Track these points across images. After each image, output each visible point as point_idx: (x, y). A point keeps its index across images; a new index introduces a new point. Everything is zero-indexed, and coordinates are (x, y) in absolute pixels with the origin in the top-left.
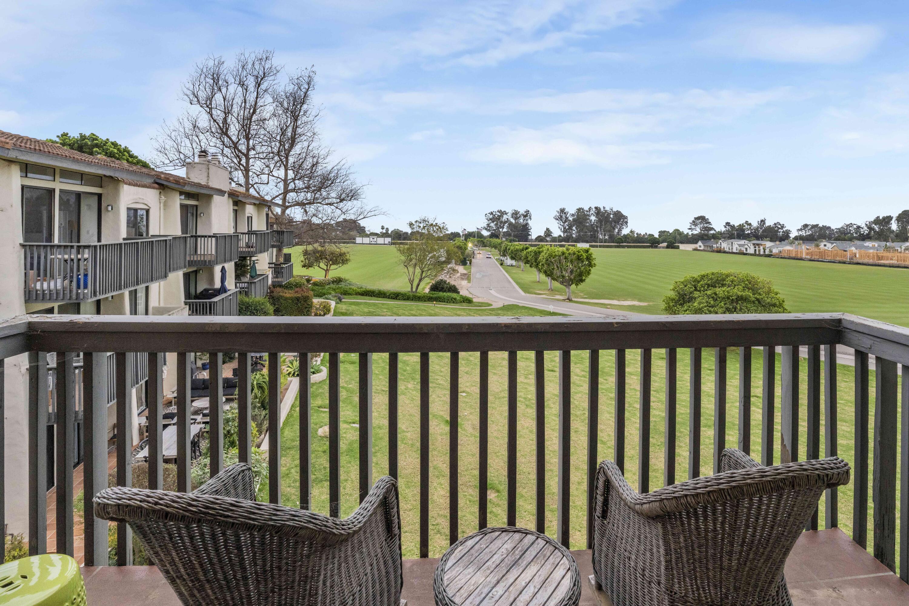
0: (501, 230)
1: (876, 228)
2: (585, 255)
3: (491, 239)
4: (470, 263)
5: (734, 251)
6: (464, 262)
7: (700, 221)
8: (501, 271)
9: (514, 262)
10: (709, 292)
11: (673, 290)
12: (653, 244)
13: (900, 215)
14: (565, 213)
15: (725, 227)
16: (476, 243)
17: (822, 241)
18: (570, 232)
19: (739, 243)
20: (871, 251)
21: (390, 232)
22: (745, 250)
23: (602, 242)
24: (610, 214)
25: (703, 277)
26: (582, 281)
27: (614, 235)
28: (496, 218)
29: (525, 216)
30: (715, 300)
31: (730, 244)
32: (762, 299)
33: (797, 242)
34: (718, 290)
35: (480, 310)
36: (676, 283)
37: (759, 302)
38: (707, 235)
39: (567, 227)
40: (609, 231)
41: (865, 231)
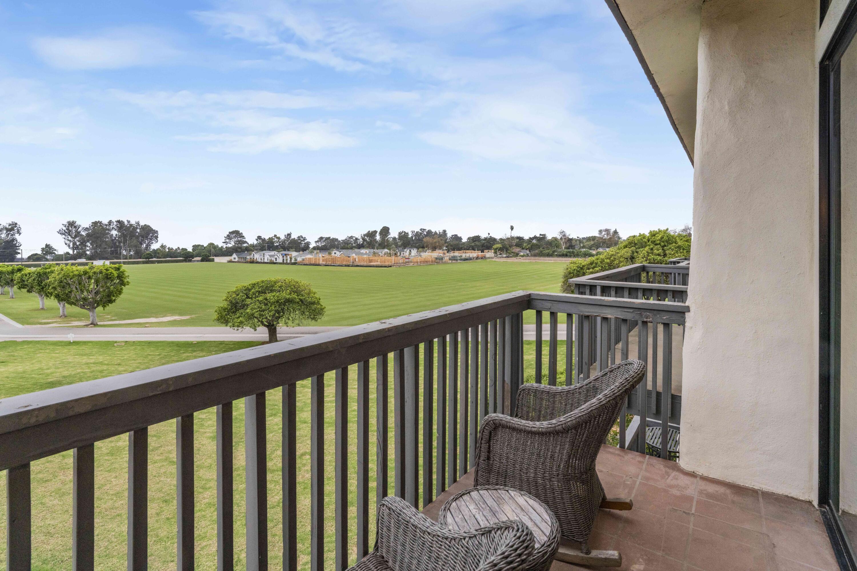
1: (367, 239)
2: (115, 273)
5: (266, 261)
7: (234, 235)
10: (260, 299)
11: (226, 300)
12: (186, 258)
13: (381, 230)
14: (75, 227)
15: (257, 240)
17: (333, 250)
18: (82, 249)
19: (270, 254)
20: (365, 256)
22: (274, 259)
23: (126, 259)
24: (137, 228)
25: (253, 285)
26: (111, 301)
27: (141, 250)
29: (13, 230)
30: (266, 305)
31: (262, 255)
32: (305, 299)
33: (315, 252)
34: (268, 296)
38: (240, 248)
39: (78, 243)
40: (136, 246)
41: (361, 241)
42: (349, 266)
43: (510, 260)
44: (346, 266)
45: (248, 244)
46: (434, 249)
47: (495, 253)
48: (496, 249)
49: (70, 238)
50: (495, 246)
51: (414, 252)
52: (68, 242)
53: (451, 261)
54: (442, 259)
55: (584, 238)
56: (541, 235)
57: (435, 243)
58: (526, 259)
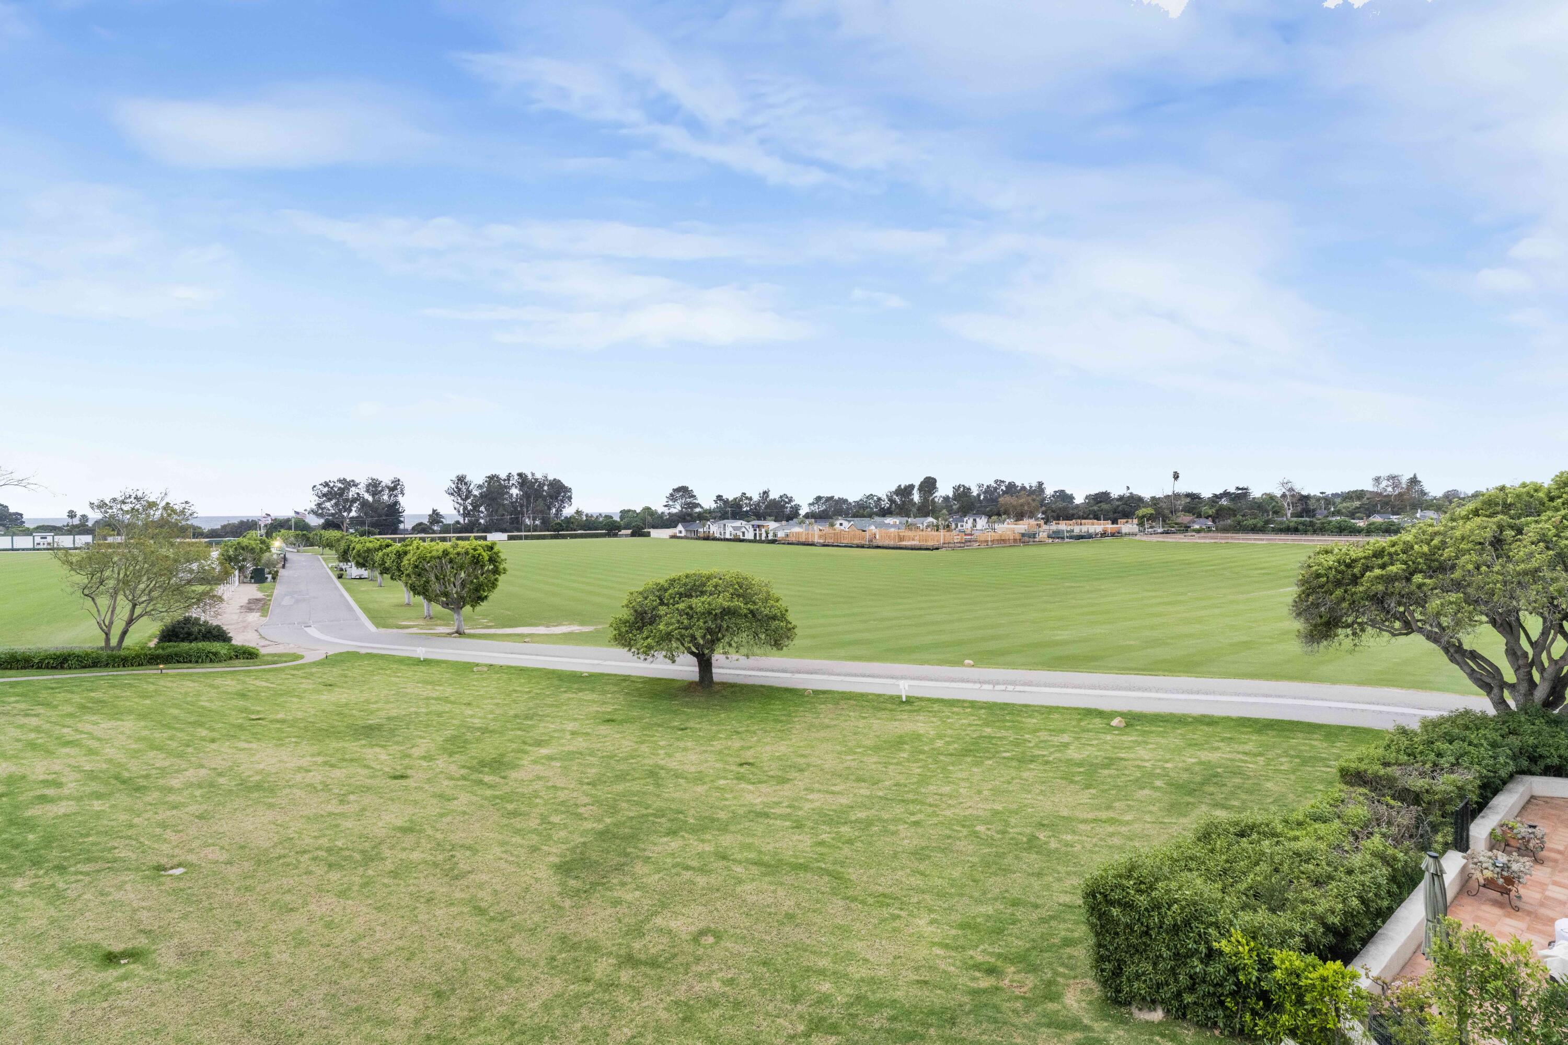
0: (345, 514)
1: (897, 499)
2: (486, 556)
3: (323, 532)
4: (274, 578)
5: (728, 536)
6: (258, 577)
7: (681, 493)
8: (337, 588)
9: (364, 572)
10: (681, 606)
11: (627, 606)
12: (611, 530)
13: (922, 483)
14: (466, 484)
15: (716, 502)
16: (292, 539)
17: (837, 519)
18: (474, 516)
19: (734, 525)
20: (892, 530)
21: (90, 524)
22: (741, 534)
23: (529, 531)
24: (544, 485)
25: (672, 582)
26: (482, 599)
27: (549, 518)
28: (336, 493)
29: (392, 489)
30: (690, 617)
31: (723, 526)
33: (807, 521)
34: (694, 601)
35: (270, 670)
36: (632, 594)
37: (754, 616)
38: (690, 515)
39: (470, 507)
40: (542, 512)
41: (885, 504)
42: (863, 547)
43: (1170, 539)
44: (858, 546)
45: (702, 508)
46: (1020, 516)
47: (1141, 524)
48: (1143, 517)
49: (460, 501)
50: (1141, 512)
51: (982, 522)
52: (457, 506)
53: (1050, 540)
54: (1034, 536)
55: (1335, 495)
56: (1238, 488)
57: (1022, 505)
58: (1204, 538)
